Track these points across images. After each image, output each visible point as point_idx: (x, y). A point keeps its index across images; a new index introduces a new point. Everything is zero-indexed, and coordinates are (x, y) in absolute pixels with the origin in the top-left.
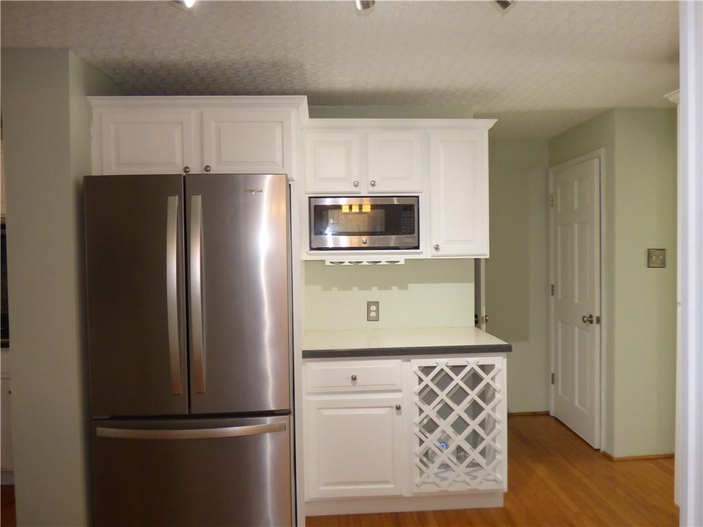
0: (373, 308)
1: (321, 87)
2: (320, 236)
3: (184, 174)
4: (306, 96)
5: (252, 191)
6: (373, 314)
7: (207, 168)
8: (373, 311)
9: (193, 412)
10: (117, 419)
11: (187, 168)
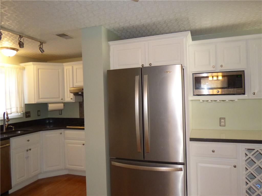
0: (223, 121)
1: (197, 27)
2: (198, 90)
3: (141, 67)
4: (190, 31)
5: (167, 72)
6: (223, 124)
7: (150, 64)
8: (222, 122)
9: (145, 159)
10: (119, 159)
11: (143, 65)
